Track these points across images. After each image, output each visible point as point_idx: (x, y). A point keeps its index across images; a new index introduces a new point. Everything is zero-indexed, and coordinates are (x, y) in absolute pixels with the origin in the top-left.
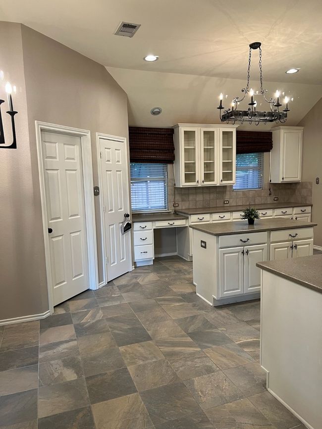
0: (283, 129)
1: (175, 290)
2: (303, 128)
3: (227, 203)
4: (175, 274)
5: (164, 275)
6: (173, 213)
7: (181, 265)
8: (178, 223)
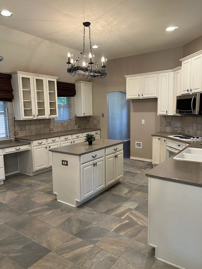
0: (82, 83)
1: (38, 202)
2: (92, 83)
3: (51, 131)
4: (28, 188)
5: (19, 191)
6: (14, 140)
7: (28, 180)
8: (23, 148)
